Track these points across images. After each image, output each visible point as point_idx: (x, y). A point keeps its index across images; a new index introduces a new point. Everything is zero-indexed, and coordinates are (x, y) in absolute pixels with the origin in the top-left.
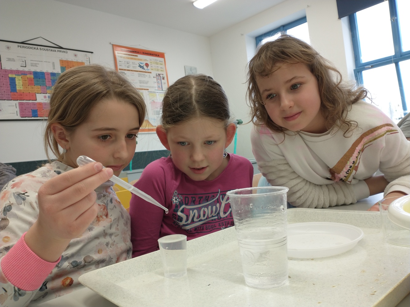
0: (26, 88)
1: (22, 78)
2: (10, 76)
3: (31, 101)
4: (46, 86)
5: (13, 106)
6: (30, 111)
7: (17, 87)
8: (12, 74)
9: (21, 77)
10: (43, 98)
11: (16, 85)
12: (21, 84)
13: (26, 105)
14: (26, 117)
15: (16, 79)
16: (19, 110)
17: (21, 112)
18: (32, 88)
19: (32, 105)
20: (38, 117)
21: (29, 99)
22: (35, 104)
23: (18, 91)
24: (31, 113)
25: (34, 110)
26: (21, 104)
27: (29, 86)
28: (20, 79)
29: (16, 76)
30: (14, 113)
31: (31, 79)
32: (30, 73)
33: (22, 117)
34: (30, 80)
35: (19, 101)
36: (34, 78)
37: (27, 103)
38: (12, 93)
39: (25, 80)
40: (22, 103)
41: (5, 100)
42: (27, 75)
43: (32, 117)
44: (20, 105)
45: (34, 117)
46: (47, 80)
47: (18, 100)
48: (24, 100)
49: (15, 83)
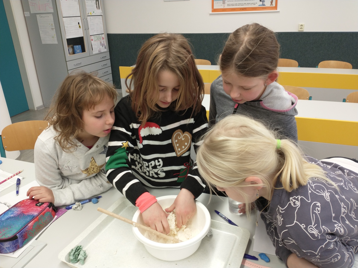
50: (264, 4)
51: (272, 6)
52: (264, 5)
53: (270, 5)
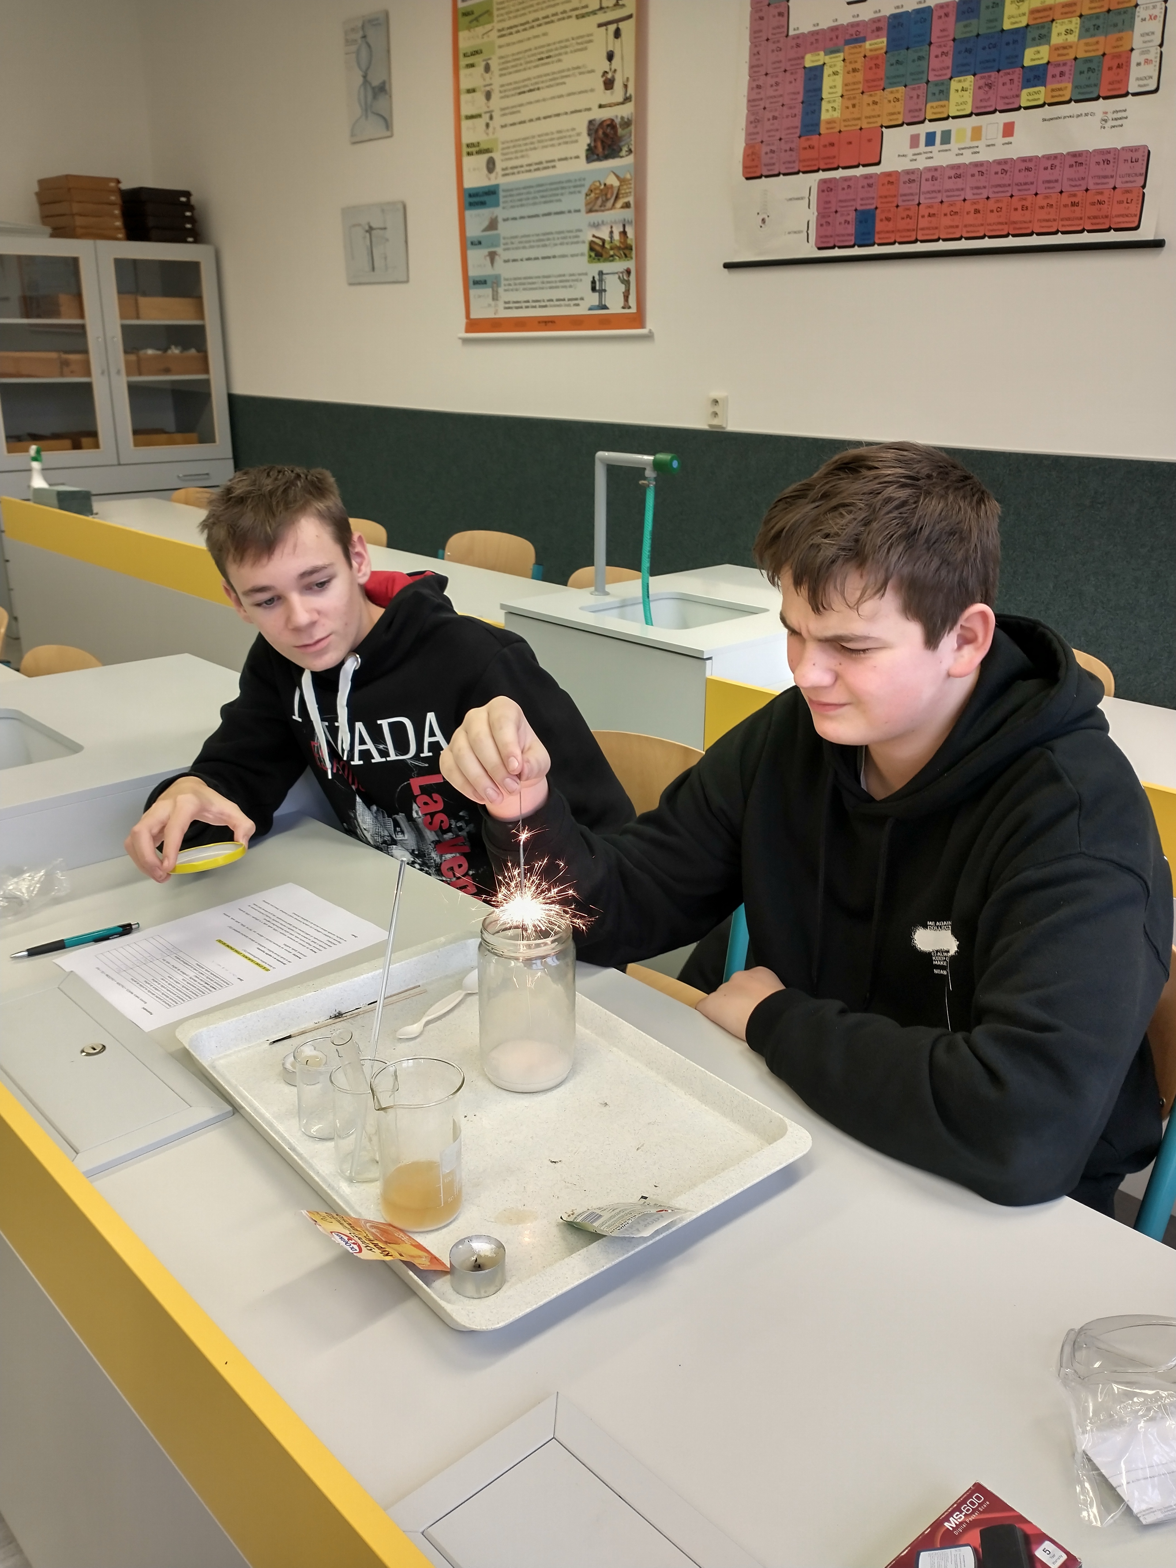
0: (854, 106)
1: (844, 60)
2: (810, 61)
3: (861, 171)
4: (928, 82)
5: (802, 198)
6: (852, 216)
7: (825, 105)
8: (817, 50)
9: (841, 55)
10: (906, 148)
11: (822, 99)
12: (839, 91)
13: (843, 189)
14: (833, 247)
15: (827, 71)
16: (816, 214)
17: (822, 225)
18: (875, 103)
19: (863, 187)
20: (873, 245)
21: (856, 163)
22: (870, 181)
23: (823, 130)
24: (851, 229)
25: (863, 212)
26: (826, 188)
27: (865, 96)
28: (839, 66)
29: (827, 59)
30: (800, 232)
31: (877, 58)
32: (879, 29)
33: (819, 249)
34: (872, 62)
35: (822, 175)
36: (886, 53)
37: (845, 179)
38: (804, 142)
39: (855, 70)
40: (830, 180)
41: (778, 175)
42: (864, 40)
43: (853, 246)
44: (823, 191)
45: (860, 246)
46: (935, 51)
47: (817, 171)
48: (836, 169)
49: (820, 89)
50: (603, 303)
51: (627, 311)
52: (605, 307)
53: (623, 308)
